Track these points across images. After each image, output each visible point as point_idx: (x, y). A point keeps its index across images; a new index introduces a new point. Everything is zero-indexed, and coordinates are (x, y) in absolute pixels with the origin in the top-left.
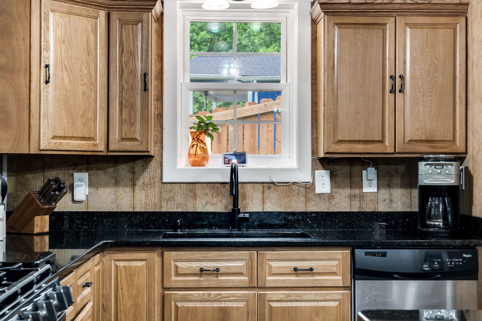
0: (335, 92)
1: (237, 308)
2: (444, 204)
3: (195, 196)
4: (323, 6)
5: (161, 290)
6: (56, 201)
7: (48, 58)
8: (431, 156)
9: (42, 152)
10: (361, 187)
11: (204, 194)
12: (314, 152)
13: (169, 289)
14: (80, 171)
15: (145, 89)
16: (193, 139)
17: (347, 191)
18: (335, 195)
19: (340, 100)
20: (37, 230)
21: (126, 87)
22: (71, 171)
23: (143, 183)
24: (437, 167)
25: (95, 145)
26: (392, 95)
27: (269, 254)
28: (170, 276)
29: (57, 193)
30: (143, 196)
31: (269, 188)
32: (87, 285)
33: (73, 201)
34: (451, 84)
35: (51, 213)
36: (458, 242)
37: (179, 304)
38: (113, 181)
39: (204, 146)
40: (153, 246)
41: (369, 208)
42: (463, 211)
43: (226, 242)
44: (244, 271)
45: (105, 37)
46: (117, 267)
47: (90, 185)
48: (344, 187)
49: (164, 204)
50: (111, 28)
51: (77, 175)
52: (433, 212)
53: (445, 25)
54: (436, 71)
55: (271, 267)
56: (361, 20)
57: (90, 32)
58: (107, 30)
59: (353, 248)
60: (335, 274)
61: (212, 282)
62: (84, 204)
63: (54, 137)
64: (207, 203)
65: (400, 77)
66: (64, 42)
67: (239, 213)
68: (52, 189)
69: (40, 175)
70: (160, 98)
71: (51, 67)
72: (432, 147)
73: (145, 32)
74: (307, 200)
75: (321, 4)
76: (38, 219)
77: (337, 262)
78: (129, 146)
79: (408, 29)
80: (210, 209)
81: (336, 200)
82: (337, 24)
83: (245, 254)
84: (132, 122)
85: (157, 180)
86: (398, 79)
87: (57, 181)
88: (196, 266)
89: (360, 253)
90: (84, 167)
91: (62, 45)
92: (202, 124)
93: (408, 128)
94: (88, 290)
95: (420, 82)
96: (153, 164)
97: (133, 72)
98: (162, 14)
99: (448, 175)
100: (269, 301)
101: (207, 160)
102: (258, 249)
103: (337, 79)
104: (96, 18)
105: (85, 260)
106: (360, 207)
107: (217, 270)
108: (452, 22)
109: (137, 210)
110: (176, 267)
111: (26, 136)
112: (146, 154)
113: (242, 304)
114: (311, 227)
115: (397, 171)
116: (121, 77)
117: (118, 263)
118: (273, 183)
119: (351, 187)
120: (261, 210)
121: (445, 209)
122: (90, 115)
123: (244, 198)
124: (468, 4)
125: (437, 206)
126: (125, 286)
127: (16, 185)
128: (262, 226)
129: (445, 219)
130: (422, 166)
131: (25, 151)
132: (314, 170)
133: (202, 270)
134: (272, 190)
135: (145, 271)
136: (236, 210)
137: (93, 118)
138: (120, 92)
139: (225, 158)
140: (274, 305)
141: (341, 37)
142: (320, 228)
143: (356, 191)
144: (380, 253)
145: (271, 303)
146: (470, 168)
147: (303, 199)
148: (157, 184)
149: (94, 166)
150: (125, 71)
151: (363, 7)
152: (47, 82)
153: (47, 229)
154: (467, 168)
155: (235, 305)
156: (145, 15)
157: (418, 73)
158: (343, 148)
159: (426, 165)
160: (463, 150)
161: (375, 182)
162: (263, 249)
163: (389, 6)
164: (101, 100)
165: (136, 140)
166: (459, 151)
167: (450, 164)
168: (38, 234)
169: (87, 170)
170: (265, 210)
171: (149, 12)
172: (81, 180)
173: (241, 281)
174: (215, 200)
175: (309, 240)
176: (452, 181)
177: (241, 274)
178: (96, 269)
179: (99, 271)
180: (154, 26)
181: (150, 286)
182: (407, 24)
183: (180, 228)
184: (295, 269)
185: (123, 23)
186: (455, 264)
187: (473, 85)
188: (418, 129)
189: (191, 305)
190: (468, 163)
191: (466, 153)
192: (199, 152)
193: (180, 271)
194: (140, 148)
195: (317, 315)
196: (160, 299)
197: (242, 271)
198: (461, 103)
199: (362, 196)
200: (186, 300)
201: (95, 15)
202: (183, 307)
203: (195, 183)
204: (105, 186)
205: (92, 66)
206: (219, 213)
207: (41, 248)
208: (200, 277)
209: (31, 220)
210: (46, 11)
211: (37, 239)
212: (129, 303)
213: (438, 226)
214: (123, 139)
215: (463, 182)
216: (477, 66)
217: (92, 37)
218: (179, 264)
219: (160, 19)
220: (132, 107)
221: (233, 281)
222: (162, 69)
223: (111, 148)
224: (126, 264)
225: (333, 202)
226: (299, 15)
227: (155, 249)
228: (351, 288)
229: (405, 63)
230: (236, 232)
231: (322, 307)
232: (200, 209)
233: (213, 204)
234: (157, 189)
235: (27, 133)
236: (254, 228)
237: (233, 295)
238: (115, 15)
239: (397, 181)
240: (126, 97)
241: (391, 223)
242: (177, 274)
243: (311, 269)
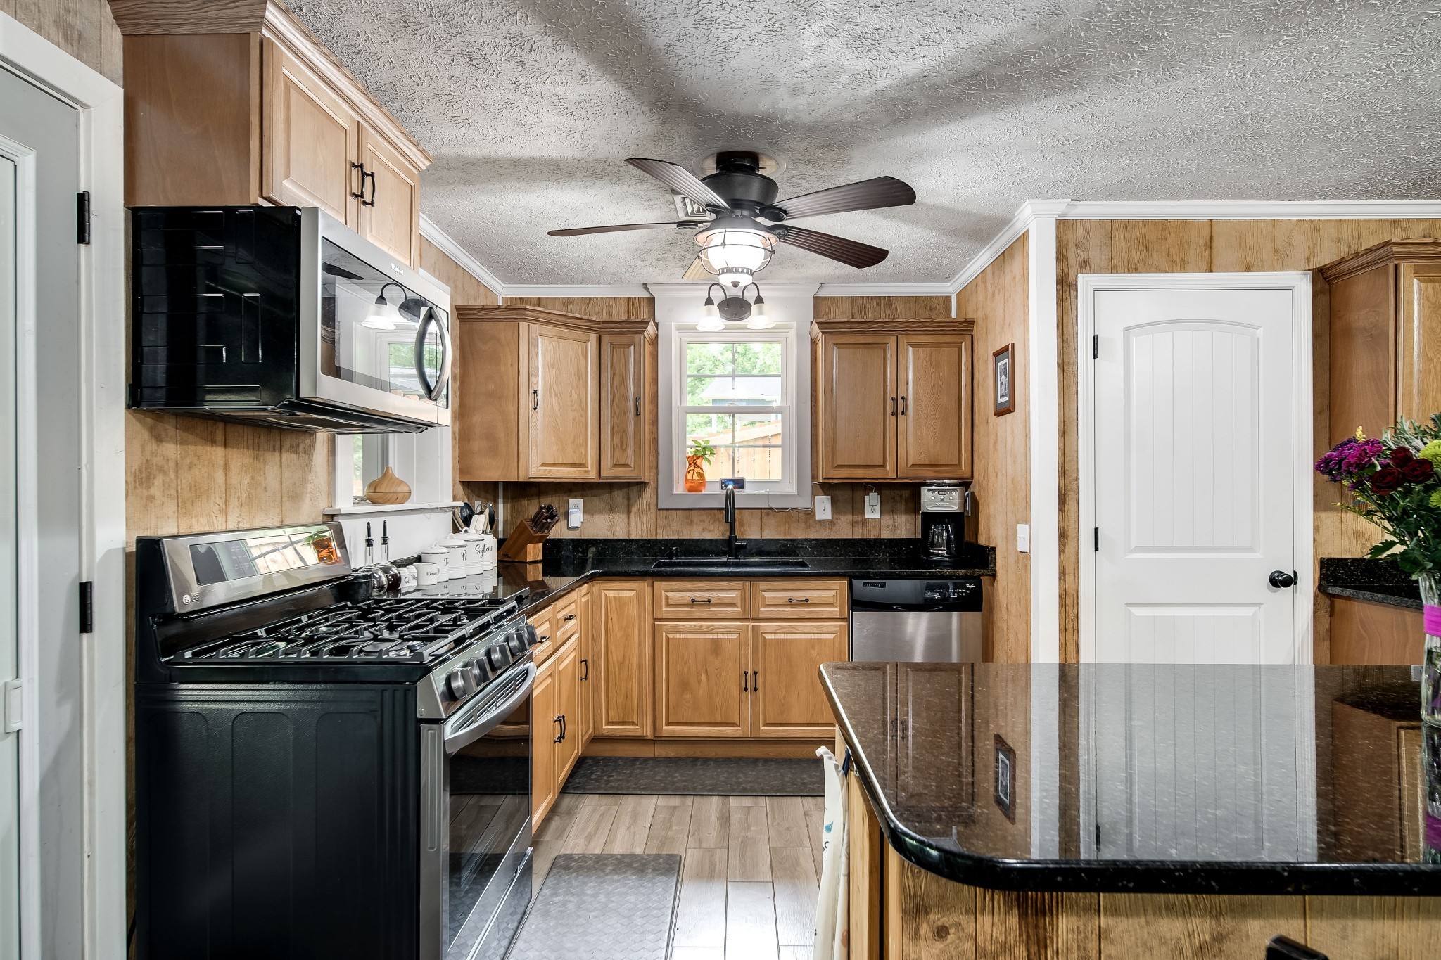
0: (834, 415)
1: (730, 640)
2: (948, 531)
3: (691, 523)
4: (821, 326)
5: (651, 621)
6: (548, 528)
7: (537, 383)
8: (935, 481)
9: (531, 480)
10: (864, 513)
11: (700, 521)
12: (814, 477)
13: (660, 620)
14: (575, 497)
15: (638, 414)
16: (690, 464)
17: (849, 517)
18: (836, 521)
19: (839, 422)
20: (529, 559)
21: (617, 412)
22: (565, 498)
23: (639, 509)
24: (941, 493)
25: (586, 472)
26: (894, 417)
27: (763, 584)
28: (661, 606)
29: (549, 520)
30: (639, 524)
31: (768, 514)
32: (570, 618)
33: (569, 528)
34: (955, 406)
35: (544, 540)
36: (961, 572)
37: (670, 636)
38: (608, 508)
39: (700, 471)
40: (643, 575)
41: (871, 535)
42: (967, 538)
43: (717, 573)
44: (737, 601)
45: (596, 361)
46: (606, 597)
47: (585, 512)
48: (845, 513)
49: (660, 531)
50: (602, 352)
51: (572, 502)
52: (936, 540)
53: (949, 345)
54: (940, 392)
55: (764, 598)
56: (861, 339)
57: (581, 357)
58: (598, 355)
59: (851, 577)
60: (831, 605)
61: (704, 613)
62: (579, 531)
63: (544, 465)
64: (704, 530)
65: (902, 398)
66: (553, 367)
67: (736, 540)
68: (543, 517)
69: (536, 501)
70: (655, 422)
71: (539, 393)
72: (936, 472)
73: (637, 355)
74: (807, 527)
75: (818, 323)
76: (530, 547)
77: (833, 593)
78: (620, 472)
79: (910, 349)
80: (708, 536)
81: (837, 527)
82: (835, 344)
83: (737, 584)
84: (624, 448)
85: (653, 506)
86: (900, 401)
87: (549, 508)
88: (688, 596)
89: (858, 583)
90: (579, 493)
91: (551, 370)
92: (699, 449)
93: (910, 451)
94: (573, 621)
95: (923, 404)
96: (649, 491)
97: (625, 397)
98: (657, 336)
99: (951, 502)
100: (762, 633)
101: (704, 486)
102: (752, 578)
103: (836, 402)
104: (587, 342)
105: (570, 590)
106: (862, 534)
107: (709, 600)
108: (956, 340)
109: (633, 537)
110: (667, 597)
111: (515, 464)
112: (639, 480)
113: (735, 636)
114: (812, 554)
115: (901, 496)
116: (613, 401)
117: (607, 593)
118: (772, 509)
119: (853, 514)
120: (759, 537)
121: (948, 536)
122: (581, 441)
123: (742, 524)
124: (973, 322)
125: (941, 534)
126: (615, 616)
127: (512, 512)
128: (760, 553)
129: (949, 548)
130: (925, 492)
131: (514, 479)
132: (814, 495)
133: (693, 601)
134: (770, 516)
135: (635, 601)
136: (732, 538)
137: (584, 444)
138: (611, 417)
139: (722, 483)
140: (768, 636)
141: (839, 357)
142: (820, 556)
143: (858, 518)
144: (878, 583)
145: (765, 635)
146: (976, 494)
147: (803, 525)
148: (652, 511)
149: (588, 492)
150: (617, 396)
151: (863, 326)
152: (535, 409)
153: (540, 557)
154: (973, 493)
155: (728, 636)
156: (636, 338)
157: (921, 395)
158: (843, 473)
159: (928, 491)
160: (969, 475)
161: (878, 508)
162: (757, 579)
163: (890, 325)
164: (592, 426)
165: (628, 466)
166: (965, 476)
167: (954, 490)
168: (531, 562)
169: (582, 497)
170: (764, 538)
171: (640, 334)
172: (576, 507)
173: (734, 612)
174: (712, 527)
175: (807, 570)
176: (955, 508)
177: (733, 605)
178: (583, 600)
179: (587, 601)
180: (647, 349)
181: (640, 617)
182: (909, 343)
183: (676, 555)
184: (790, 600)
185: (614, 347)
186: (958, 595)
187: (979, 406)
188: (921, 453)
189: (682, 636)
190: (974, 488)
191: (972, 477)
192: (696, 477)
193: (671, 602)
194: (633, 475)
195: (813, 647)
196: (651, 630)
197: (735, 602)
198: (966, 425)
199: (865, 522)
200: (676, 631)
201: (586, 338)
202: (674, 638)
203: (691, 510)
204: (601, 513)
205: (583, 391)
206: (716, 541)
207: (534, 576)
208: (692, 607)
209: (523, 548)
210: (534, 336)
211: (529, 567)
212: (619, 634)
213: (942, 555)
214: (615, 465)
215: (969, 508)
216: (982, 386)
217: (582, 361)
218: (669, 594)
219: (654, 342)
220: (624, 432)
221: (725, 612)
222: (657, 392)
223: (603, 474)
224: (616, 594)
225: (834, 529)
226: (798, 336)
227: (645, 578)
228: (849, 620)
229: (907, 384)
230: (732, 559)
231: (818, 639)
232: (696, 536)
233: (710, 531)
234: (653, 516)
235: (516, 460)
236: (752, 555)
237: (726, 627)
238: (606, 338)
239: (902, 506)
240: (618, 422)
241: (895, 551)
242: (668, 605)
243: (807, 600)
